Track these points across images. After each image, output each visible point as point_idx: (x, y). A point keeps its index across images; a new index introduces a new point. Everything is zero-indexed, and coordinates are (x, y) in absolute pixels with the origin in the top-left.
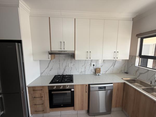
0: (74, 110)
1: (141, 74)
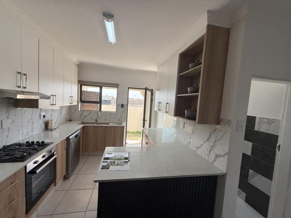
0: (55, 185)
1: (85, 117)
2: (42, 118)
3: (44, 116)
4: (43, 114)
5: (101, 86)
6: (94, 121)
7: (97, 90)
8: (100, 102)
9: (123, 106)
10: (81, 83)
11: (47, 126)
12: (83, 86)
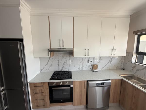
0: (73, 105)
3: (91, 62)
11: (93, 68)
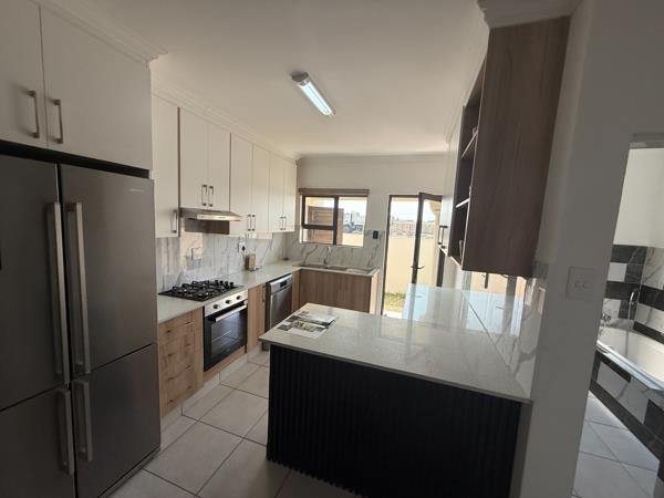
0: (246, 352)
1: (308, 254)
2: (241, 250)
3: (244, 248)
4: (242, 244)
5: (335, 195)
6: (321, 263)
7: (329, 203)
8: (334, 228)
9: (377, 236)
10: (304, 193)
11: (247, 265)
12: (307, 199)
